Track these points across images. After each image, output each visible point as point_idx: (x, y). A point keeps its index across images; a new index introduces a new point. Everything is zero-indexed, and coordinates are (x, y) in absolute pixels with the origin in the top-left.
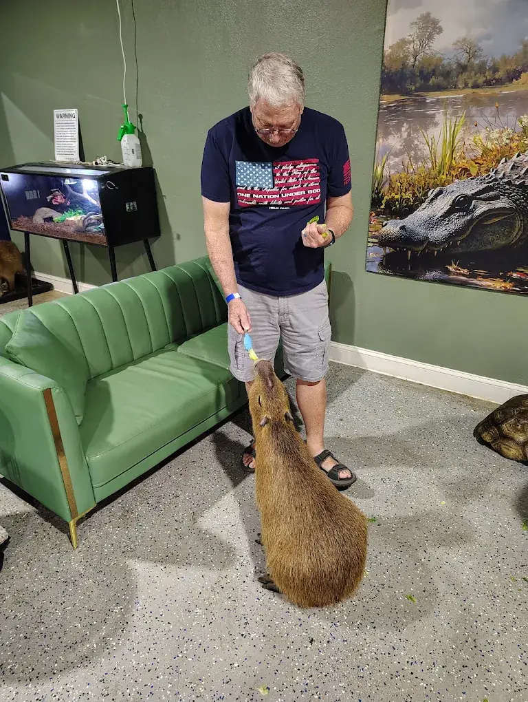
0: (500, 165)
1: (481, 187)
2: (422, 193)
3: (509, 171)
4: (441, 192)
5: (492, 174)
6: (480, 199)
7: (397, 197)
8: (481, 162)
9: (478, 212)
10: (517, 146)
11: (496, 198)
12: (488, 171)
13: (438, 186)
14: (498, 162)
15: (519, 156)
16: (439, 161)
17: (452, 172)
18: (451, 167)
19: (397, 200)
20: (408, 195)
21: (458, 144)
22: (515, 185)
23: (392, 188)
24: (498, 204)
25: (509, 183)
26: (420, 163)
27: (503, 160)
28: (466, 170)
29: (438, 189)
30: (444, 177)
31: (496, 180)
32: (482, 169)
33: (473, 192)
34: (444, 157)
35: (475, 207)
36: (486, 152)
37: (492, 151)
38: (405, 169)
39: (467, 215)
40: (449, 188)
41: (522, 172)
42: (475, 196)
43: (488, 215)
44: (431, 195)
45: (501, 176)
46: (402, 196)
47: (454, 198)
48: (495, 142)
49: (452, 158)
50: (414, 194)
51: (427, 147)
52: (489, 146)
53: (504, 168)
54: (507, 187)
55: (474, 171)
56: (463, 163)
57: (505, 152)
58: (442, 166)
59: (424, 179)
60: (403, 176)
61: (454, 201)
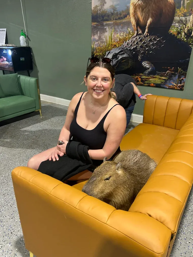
0: (124, 44)
1: (120, 51)
2: (105, 53)
3: (126, 45)
4: (109, 53)
5: (122, 46)
6: (119, 54)
7: (98, 54)
8: (119, 43)
9: (119, 58)
10: (128, 37)
11: (124, 54)
12: (121, 45)
13: (108, 51)
14: (123, 43)
15: (128, 40)
16: (108, 43)
17: (112, 46)
18: (112, 45)
19: (98, 55)
20: (101, 54)
21: (113, 37)
22: (128, 50)
23: (96, 52)
24: (125, 56)
25: (126, 49)
26: (103, 44)
27: (125, 42)
28: (115, 45)
29: (108, 52)
30: (110, 48)
31: (123, 48)
32: (120, 45)
33: (118, 52)
35: (119, 57)
36: (120, 39)
37: (122, 39)
38: (100, 45)
39: (117, 59)
40: (112, 51)
41: (130, 46)
42: (118, 54)
43: (122, 59)
44: (107, 54)
45: (124, 47)
46: (99, 54)
47: (113, 54)
48: (122, 36)
49: (111, 42)
50: (102, 53)
51: (105, 39)
52: (121, 38)
53: (125, 44)
54: (126, 50)
55: (117, 46)
56: (114, 43)
57: (125, 40)
58: (109, 44)
59: (105, 49)
60: (99, 48)
61: (113, 55)
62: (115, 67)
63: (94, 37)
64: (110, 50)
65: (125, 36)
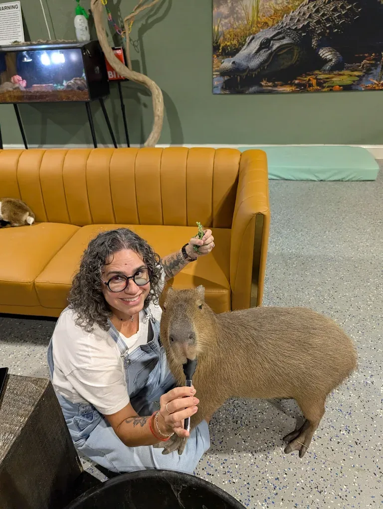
0: (284, 18)
1: (275, 33)
2: (243, 40)
3: (288, 21)
4: (253, 38)
5: (280, 24)
6: (275, 40)
7: (228, 44)
8: (273, 17)
9: (275, 48)
10: (292, 7)
11: (283, 38)
12: (278, 22)
13: (251, 34)
14: (283, 17)
15: (293, 12)
16: (251, 19)
17: (259, 25)
18: (258, 22)
19: (229, 46)
20: (235, 42)
21: (260, 8)
22: (292, 29)
23: (225, 39)
24: (285, 42)
25: (289, 29)
26: (240, 22)
27: (285, 15)
28: (266, 23)
29: (251, 36)
30: (254, 29)
31: (282, 27)
32: (275, 22)
33: (271, 36)
34: (253, 17)
35: (273, 45)
36: (276, 11)
37: (279, 11)
38: (232, 26)
39: (269, 49)
40: (258, 35)
41: (296, 21)
42: (272, 39)
43: (280, 48)
44: (248, 40)
45: (285, 25)
46: (231, 43)
47: (261, 41)
48: (280, 5)
49: (258, 17)
50: (238, 41)
51: (243, 11)
52: (278, 8)
53: (286, 20)
54: (288, 31)
55: (270, 23)
56: (264, 19)
57: (286, 11)
58: (253, 22)
59: (243, 31)
60: (231, 30)
61: (261, 43)
62: (267, 64)
63: (219, 11)
64: (255, 34)
65: (287, 4)
